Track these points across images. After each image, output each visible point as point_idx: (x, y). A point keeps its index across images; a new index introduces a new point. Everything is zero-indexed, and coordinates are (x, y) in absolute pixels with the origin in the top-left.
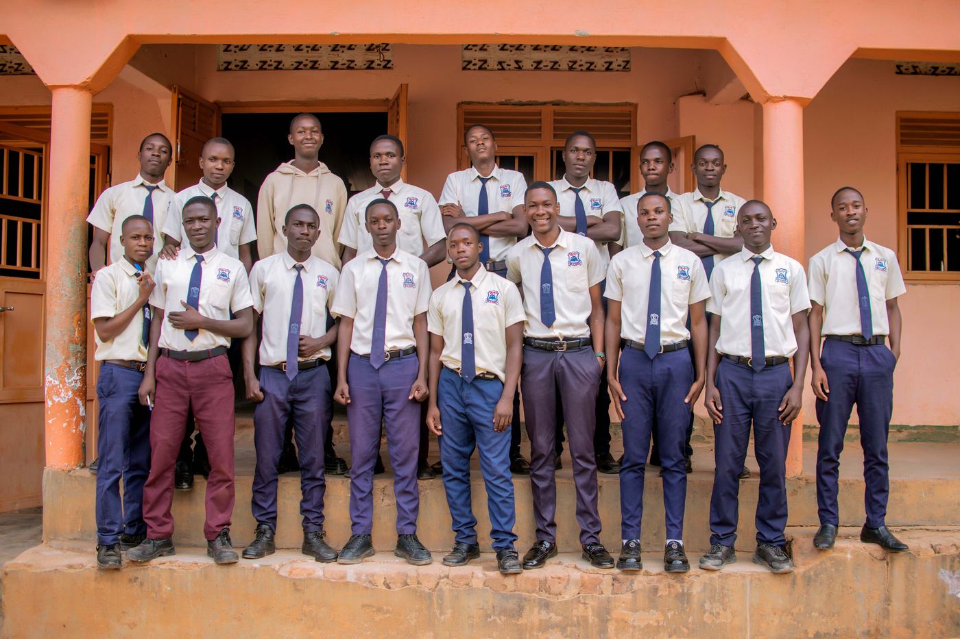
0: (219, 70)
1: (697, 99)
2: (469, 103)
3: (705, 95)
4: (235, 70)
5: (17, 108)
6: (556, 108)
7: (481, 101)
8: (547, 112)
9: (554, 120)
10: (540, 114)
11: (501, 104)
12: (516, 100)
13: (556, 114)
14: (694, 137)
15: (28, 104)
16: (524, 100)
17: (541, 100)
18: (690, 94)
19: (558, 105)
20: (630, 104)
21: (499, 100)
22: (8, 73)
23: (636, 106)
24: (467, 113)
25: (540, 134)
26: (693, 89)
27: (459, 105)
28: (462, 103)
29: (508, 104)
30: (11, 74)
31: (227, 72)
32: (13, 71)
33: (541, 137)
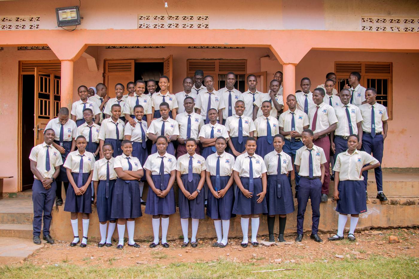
0: (106, 48)
1: (267, 58)
2: (191, 59)
3: (269, 57)
4: (112, 48)
5: (37, 61)
6: (220, 61)
7: (195, 59)
8: (217, 63)
9: (219, 65)
10: (214, 63)
11: (201, 60)
12: (206, 58)
13: (220, 63)
14: (266, 72)
15: (41, 60)
16: (209, 58)
17: (215, 58)
18: (264, 57)
19: (220, 60)
20: (245, 60)
21: (201, 58)
22: (34, 49)
23: (247, 60)
24: (190, 63)
25: (215, 70)
26: (266, 55)
27: (187, 60)
28: (189, 59)
29: (203, 60)
30: (35, 49)
31: (109, 49)
32: (35, 48)
33: (215, 71)
